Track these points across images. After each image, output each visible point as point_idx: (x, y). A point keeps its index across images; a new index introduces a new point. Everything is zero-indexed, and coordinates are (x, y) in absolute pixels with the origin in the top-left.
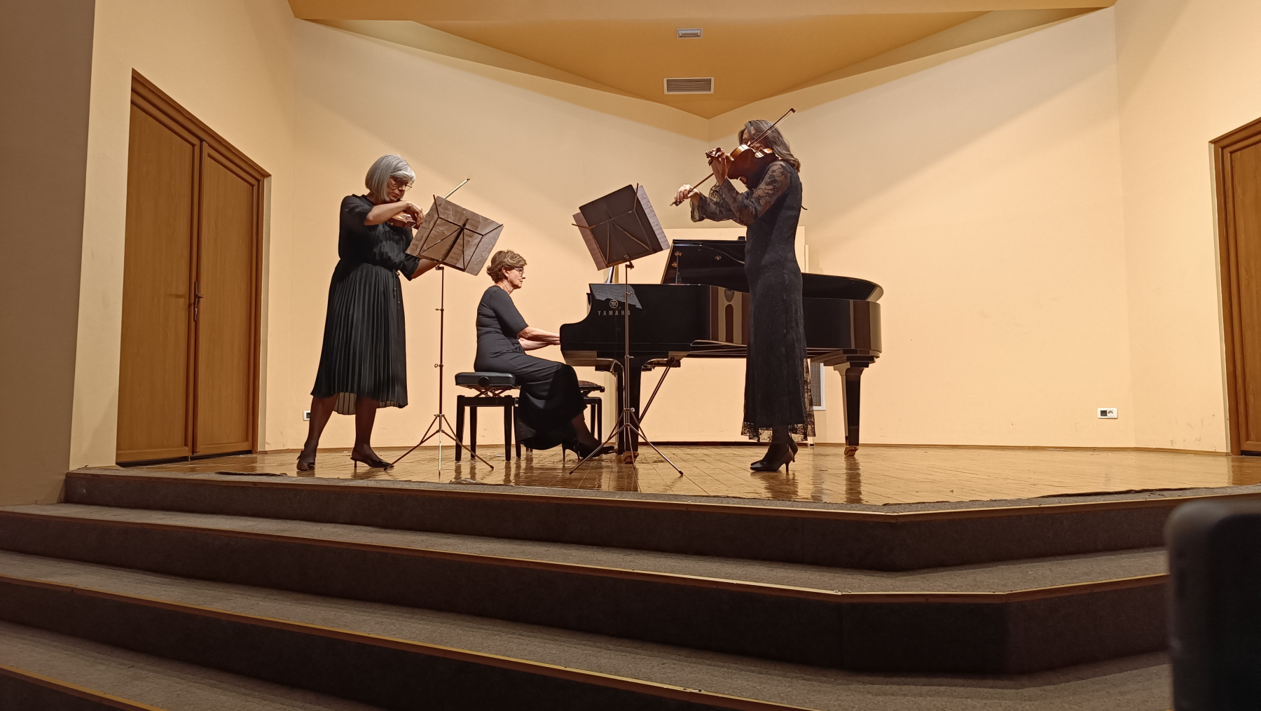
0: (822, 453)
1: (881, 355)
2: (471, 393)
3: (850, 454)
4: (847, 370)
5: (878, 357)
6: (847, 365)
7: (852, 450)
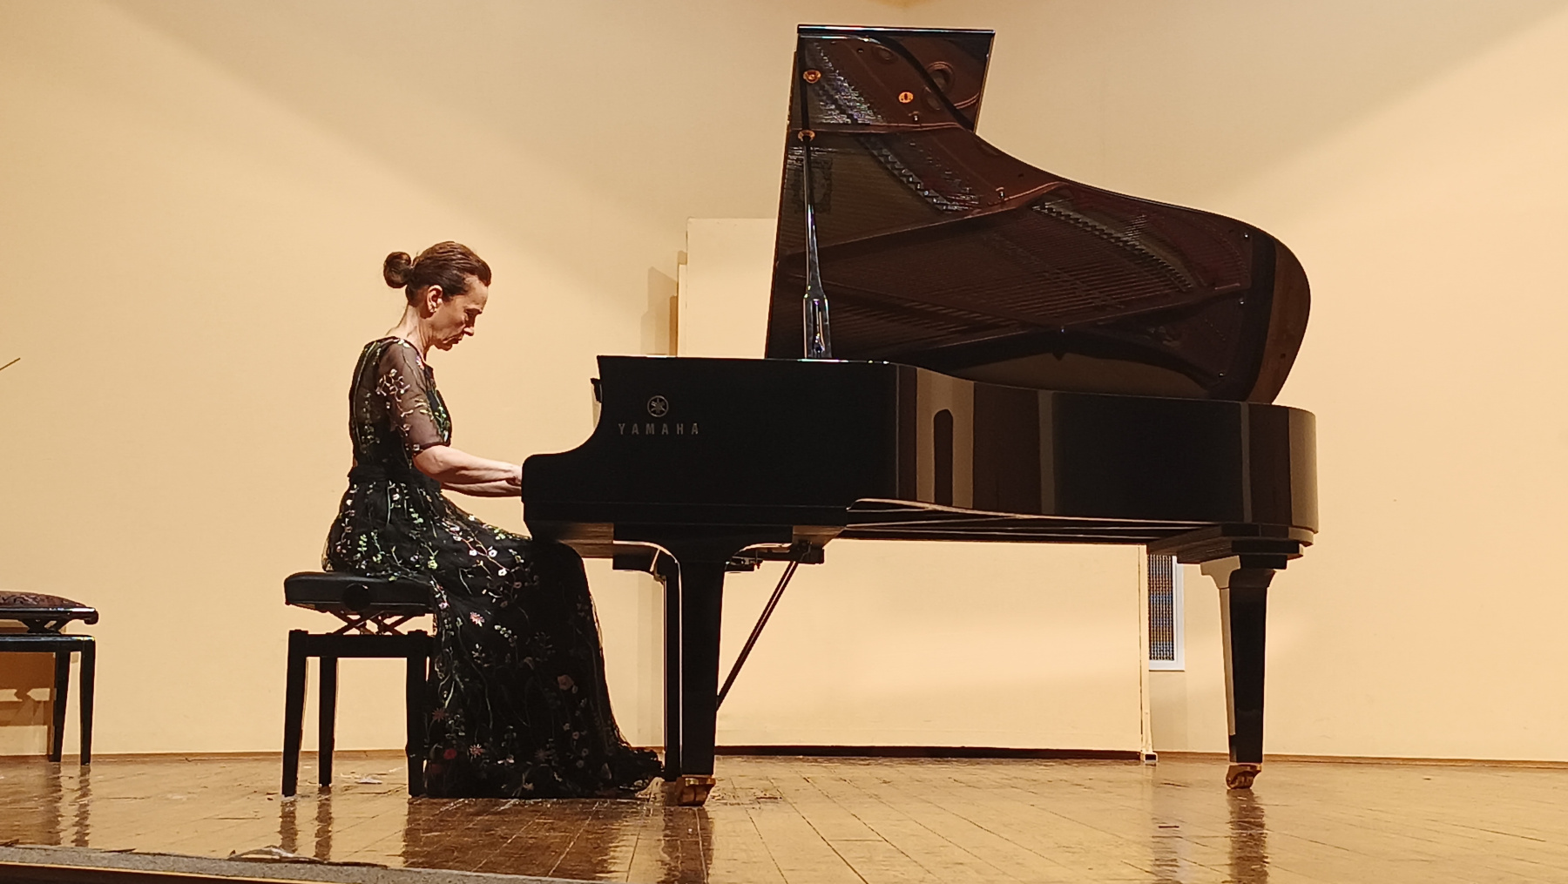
0: (1172, 778)
1: (1315, 538)
2: (324, 623)
3: (1241, 781)
4: (1234, 575)
5: (1308, 544)
6: (1234, 563)
7: (1245, 774)
